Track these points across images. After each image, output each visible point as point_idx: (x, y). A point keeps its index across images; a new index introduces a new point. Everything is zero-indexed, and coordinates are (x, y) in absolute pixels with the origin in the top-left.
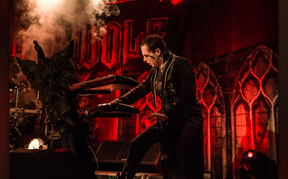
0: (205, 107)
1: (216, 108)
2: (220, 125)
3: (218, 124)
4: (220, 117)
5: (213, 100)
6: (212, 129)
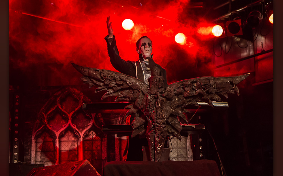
0: (76, 131)
1: (92, 133)
2: (99, 148)
3: (96, 147)
4: (98, 141)
5: (89, 124)
6: (86, 152)
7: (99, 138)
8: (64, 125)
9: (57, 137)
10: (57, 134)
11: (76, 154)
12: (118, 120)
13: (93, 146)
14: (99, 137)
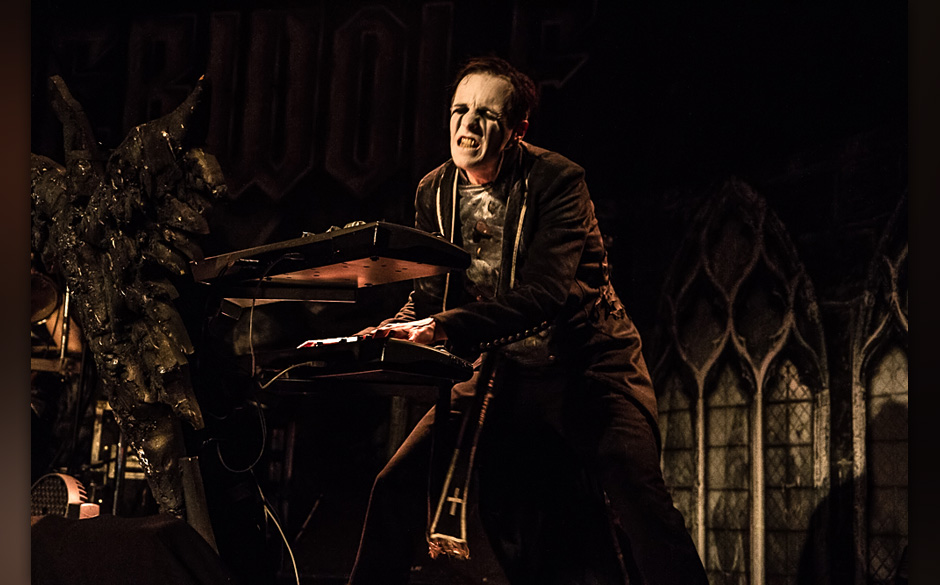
1: (788, 367)
2: (805, 435)
3: (799, 434)
4: (805, 405)
5: (779, 332)
6: (772, 452)
7: (805, 393)
8: (716, 342)
9: (701, 394)
10: (701, 377)
11: (746, 459)
12: (861, 307)
13: (791, 427)
14: (805, 388)
